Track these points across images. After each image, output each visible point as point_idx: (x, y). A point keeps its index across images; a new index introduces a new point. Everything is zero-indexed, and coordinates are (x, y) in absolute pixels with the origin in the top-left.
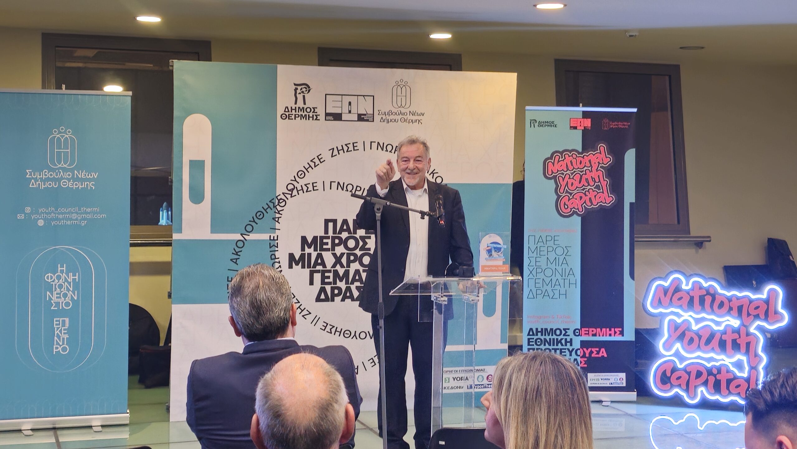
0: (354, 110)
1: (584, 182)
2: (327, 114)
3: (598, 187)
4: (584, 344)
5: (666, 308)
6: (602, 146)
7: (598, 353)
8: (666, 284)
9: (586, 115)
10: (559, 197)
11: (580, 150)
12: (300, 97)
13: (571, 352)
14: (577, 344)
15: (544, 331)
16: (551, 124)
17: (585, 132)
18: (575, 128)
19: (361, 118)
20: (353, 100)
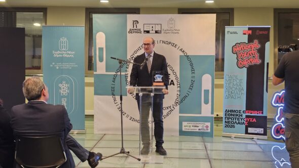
0: (154, 29)
1: (248, 55)
2: (144, 31)
3: (254, 57)
4: (247, 117)
5: (279, 104)
6: (256, 41)
7: (252, 120)
8: (280, 95)
9: (249, 29)
10: (238, 60)
11: (247, 42)
12: (135, 25)
13: (242, 119)
14: (244, 116)
15: (232, 111)
16: (235, 33)
17: (249, 35)
18: (245, 34)
19: (156, 32)
20: (154, 26)
